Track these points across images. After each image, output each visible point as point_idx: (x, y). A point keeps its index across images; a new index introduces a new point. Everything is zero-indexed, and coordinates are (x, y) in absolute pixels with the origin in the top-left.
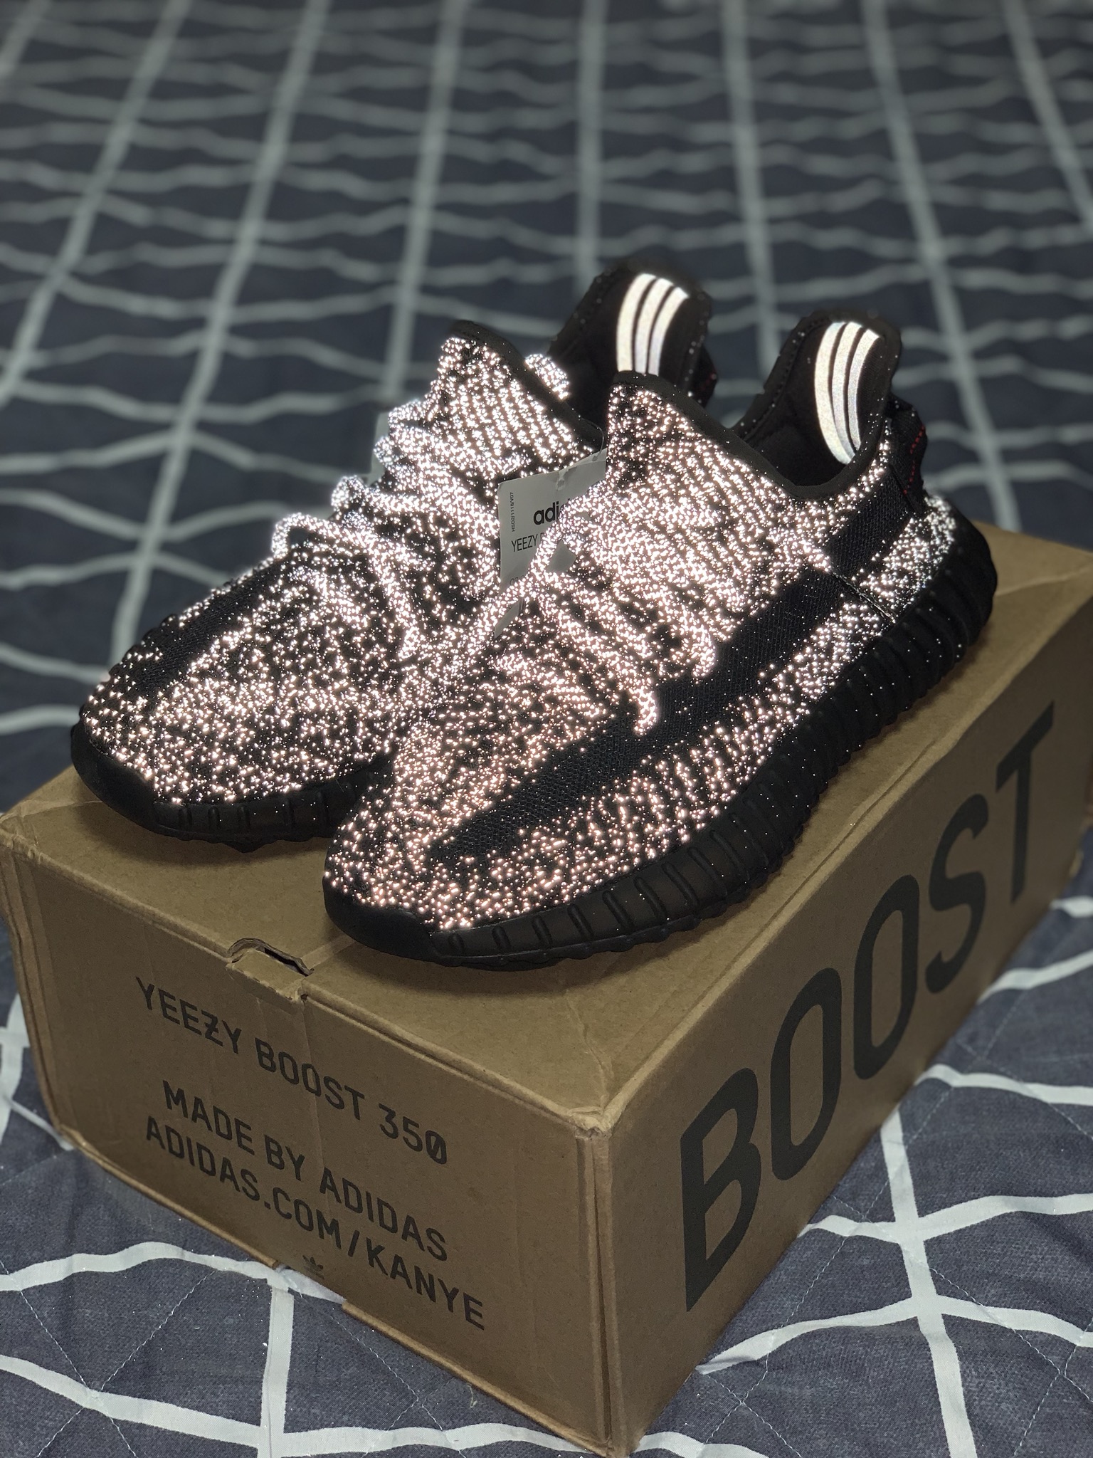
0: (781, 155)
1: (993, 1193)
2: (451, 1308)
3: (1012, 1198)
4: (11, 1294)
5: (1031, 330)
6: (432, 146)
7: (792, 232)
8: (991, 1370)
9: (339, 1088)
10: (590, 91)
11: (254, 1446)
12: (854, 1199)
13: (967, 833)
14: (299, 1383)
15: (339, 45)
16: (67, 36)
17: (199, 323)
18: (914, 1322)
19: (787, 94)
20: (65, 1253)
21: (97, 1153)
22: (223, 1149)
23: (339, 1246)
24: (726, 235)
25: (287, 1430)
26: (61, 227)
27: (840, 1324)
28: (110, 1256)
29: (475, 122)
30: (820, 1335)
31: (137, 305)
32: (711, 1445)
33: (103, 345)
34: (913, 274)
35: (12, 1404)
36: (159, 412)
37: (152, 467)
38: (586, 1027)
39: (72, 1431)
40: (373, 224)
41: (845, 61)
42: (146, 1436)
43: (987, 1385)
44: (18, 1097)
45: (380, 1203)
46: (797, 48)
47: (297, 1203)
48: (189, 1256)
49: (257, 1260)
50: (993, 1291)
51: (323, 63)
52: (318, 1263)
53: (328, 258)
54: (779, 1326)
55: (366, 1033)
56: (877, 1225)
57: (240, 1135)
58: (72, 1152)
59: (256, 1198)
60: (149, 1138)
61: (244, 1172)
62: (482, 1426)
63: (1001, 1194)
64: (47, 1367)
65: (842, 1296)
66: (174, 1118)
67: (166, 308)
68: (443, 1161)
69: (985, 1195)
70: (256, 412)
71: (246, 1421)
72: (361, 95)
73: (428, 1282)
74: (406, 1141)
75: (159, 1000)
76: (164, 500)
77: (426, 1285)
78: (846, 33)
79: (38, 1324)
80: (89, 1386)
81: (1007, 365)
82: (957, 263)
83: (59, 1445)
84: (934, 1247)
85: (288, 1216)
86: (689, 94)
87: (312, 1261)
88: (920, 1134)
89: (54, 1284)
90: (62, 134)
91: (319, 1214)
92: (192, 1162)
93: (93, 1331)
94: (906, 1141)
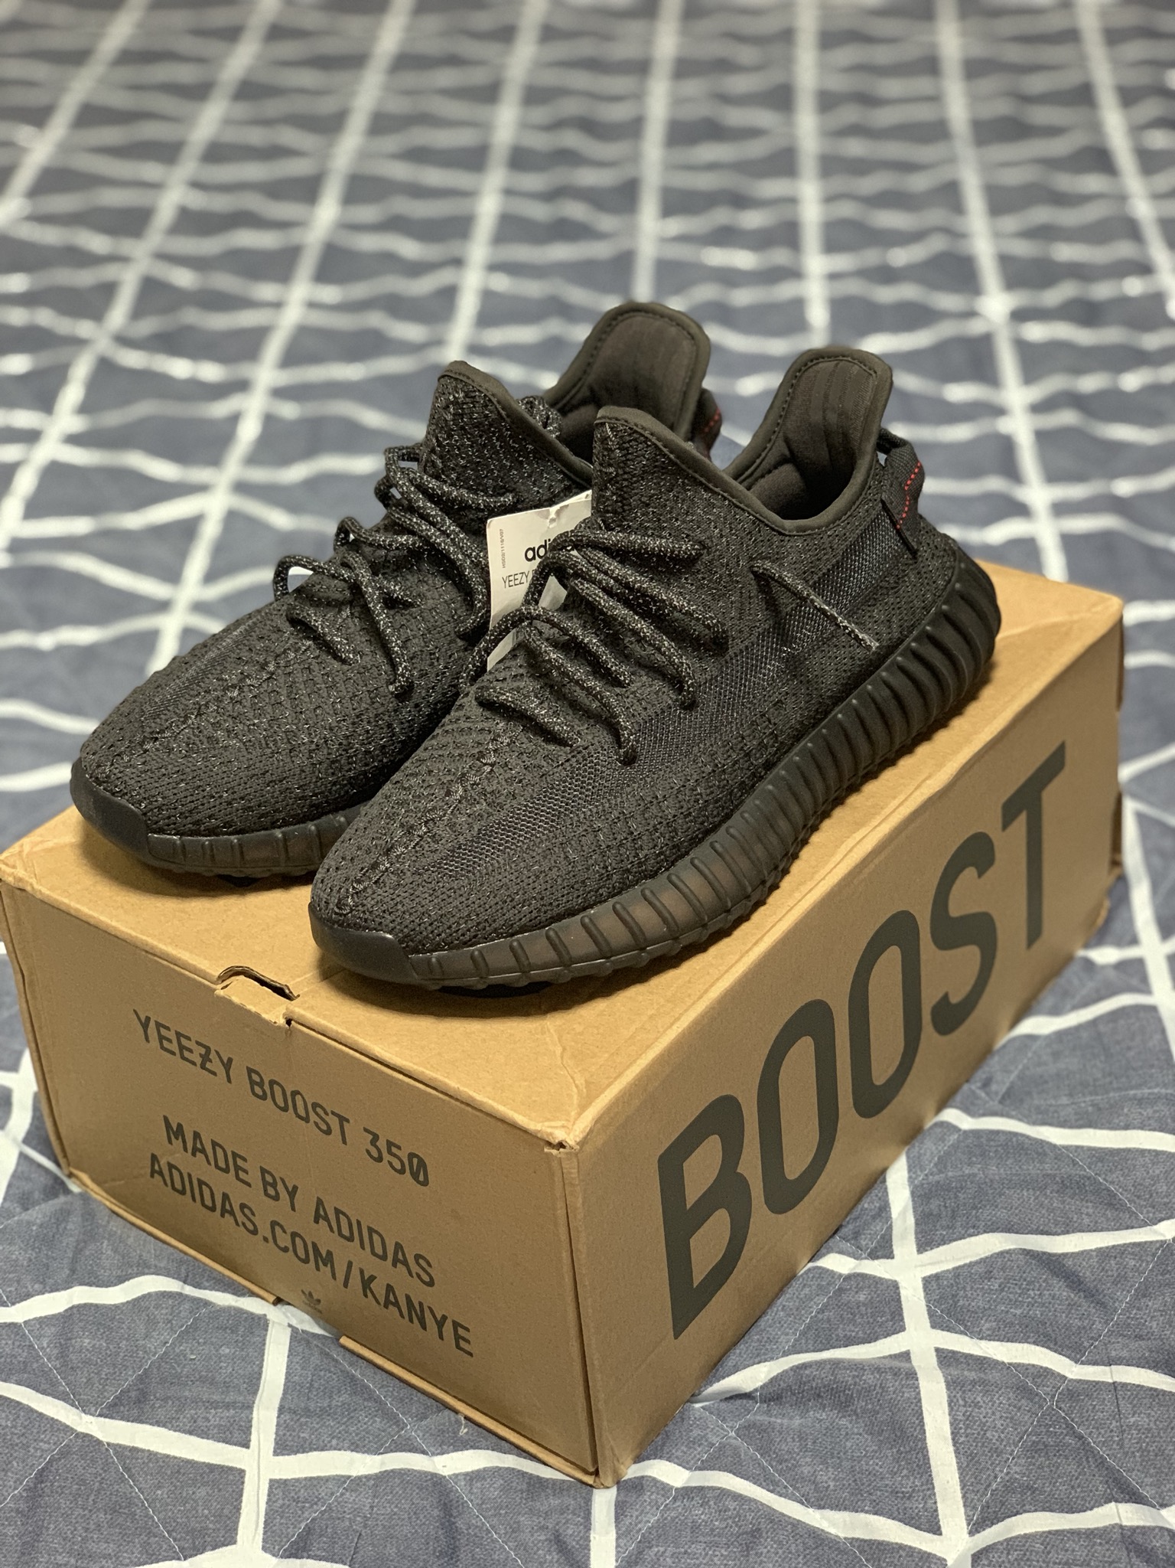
0: (847, 210)
1: (993, 1231)
2: (441, 1337)
3: (1013, 1235)
4: (12, 1326)
5: (1090, 383)
6: (488, 207)
7: (854, 287)
8: (979, 1399)
9: (326, 1114)
10: (653, 150)
11: (243, 1467)
12: (855, 1238)
13: (970, 872)
14: (290, 1408)
15: (398, 106)
16: (120, 100)
17: (242, 386)
18: (906, 1356)
19: (855, 148)
20: (67, 1285)
21: (104, 1194)
22: (222, 1183)
23: (334, 1277)
24: (785, 291)
25: (276, 1453)
26: (108, 291)
27: (833, 1357)
28: (111, 1289)
29: (533, 181)
30: (811, 1366)
31: (180, 368)
32: (697, 1472)
33: (144, 409)
34: (976, 327)
35: (7, 1426)
36: (199, 474)
37: (188, 529)
38: (564, 1049)
39: (65, 1453)
40: (424, 286)
41: (922, 113)
42: (138, 1459)
43: (974, 1414)
44: (27, 1141)
45: (371, 1230)
46: (868, 100)
47: (294, 1235)
48: (189, 1290)
49: (258, 1296)
50: (987, 1325)
51: (381, 124)
52: (315, 1297)
53: (376, 320)
54: (772, 1359)
55: (347, 1054)
56: (876, 1262)
57: (237, 1168)
58: (81, 1194)
59: (255, 1232)
60: (152, 1176)
61: (243, 1206)
62: (471, 1452)
63: (1002, 1231)
64: (44, 1392)
65: (836, 1329)
66: (175, 1154)
67: (210, 372)
68: (425, 1183)
69: (985, 1232)
70: (296, 473)
71: (235, 1445)
72: (418, 155)
73: (419, 1313)
74: (390, 1164)
75: (156, 1034)
76: (197, 562)
77: (416, 1313)
78: (921, 85)
79: (38, 1353)
80: (84, 1411)
81: (1067, 417)
82: (1020, 316)
83: (52, 1466)
84: (931, 1283)
85: (285, 1250)
86: (755, 149)
87: (310, 1294)
88: (926, 1175)
89: (54, 1316)
90: (112, 198)
91: (314, 1245)
92: (194, 1199)
93: (90, 1359)
94: (911, 1180)
